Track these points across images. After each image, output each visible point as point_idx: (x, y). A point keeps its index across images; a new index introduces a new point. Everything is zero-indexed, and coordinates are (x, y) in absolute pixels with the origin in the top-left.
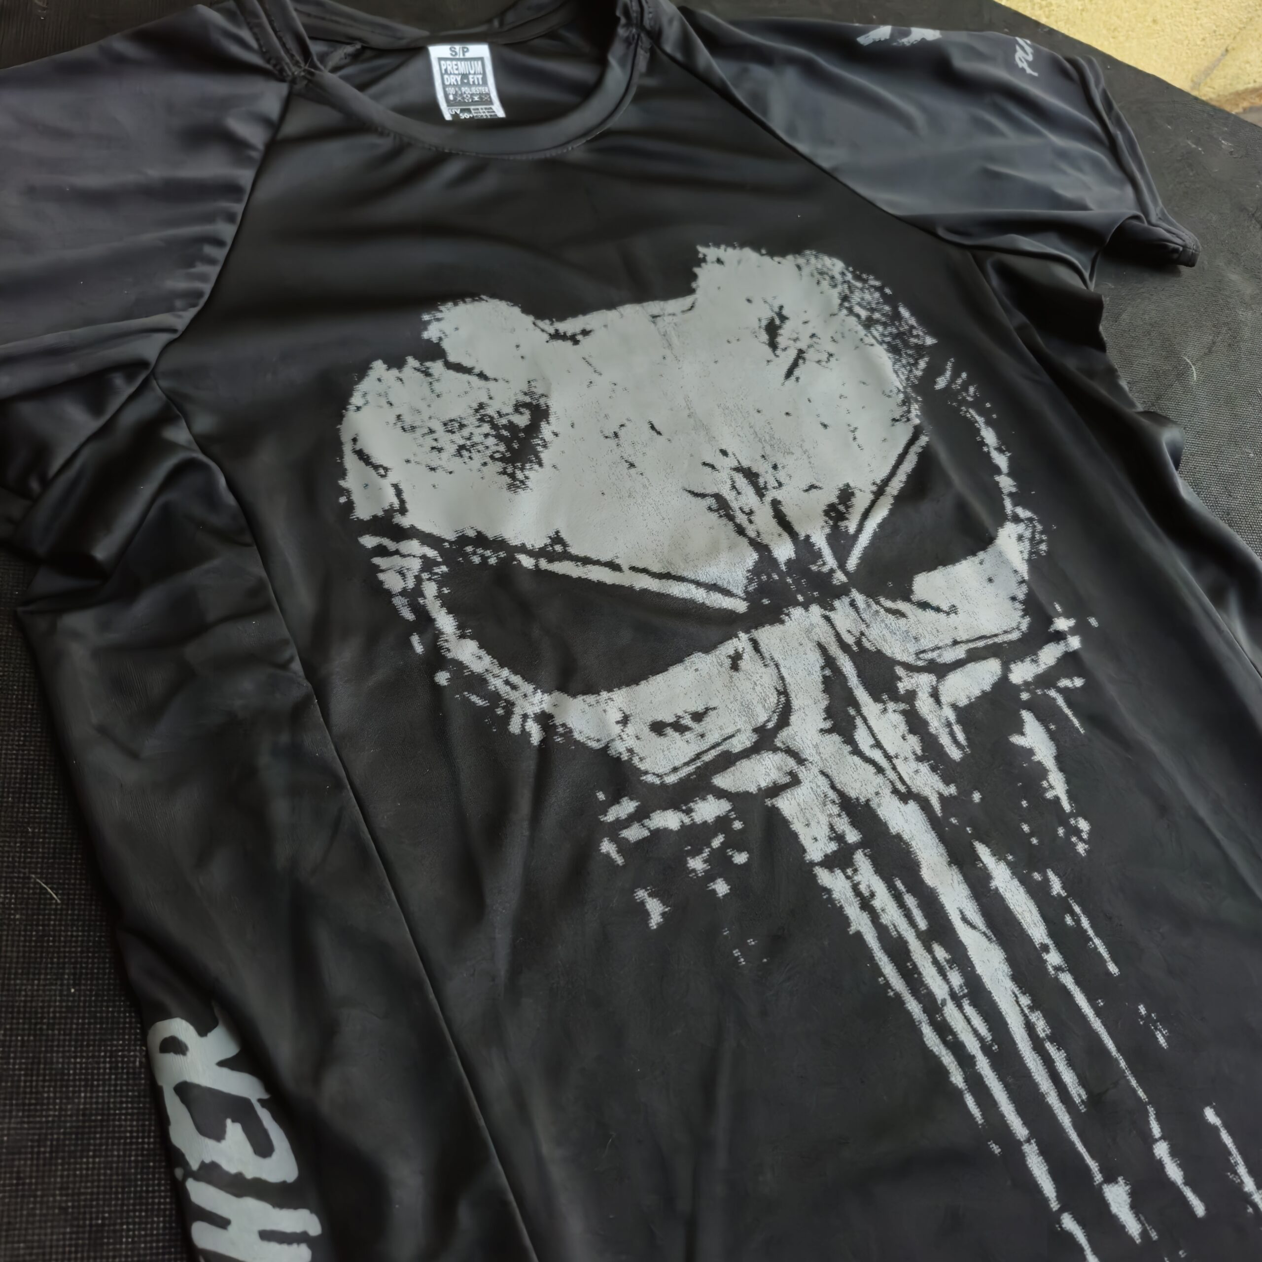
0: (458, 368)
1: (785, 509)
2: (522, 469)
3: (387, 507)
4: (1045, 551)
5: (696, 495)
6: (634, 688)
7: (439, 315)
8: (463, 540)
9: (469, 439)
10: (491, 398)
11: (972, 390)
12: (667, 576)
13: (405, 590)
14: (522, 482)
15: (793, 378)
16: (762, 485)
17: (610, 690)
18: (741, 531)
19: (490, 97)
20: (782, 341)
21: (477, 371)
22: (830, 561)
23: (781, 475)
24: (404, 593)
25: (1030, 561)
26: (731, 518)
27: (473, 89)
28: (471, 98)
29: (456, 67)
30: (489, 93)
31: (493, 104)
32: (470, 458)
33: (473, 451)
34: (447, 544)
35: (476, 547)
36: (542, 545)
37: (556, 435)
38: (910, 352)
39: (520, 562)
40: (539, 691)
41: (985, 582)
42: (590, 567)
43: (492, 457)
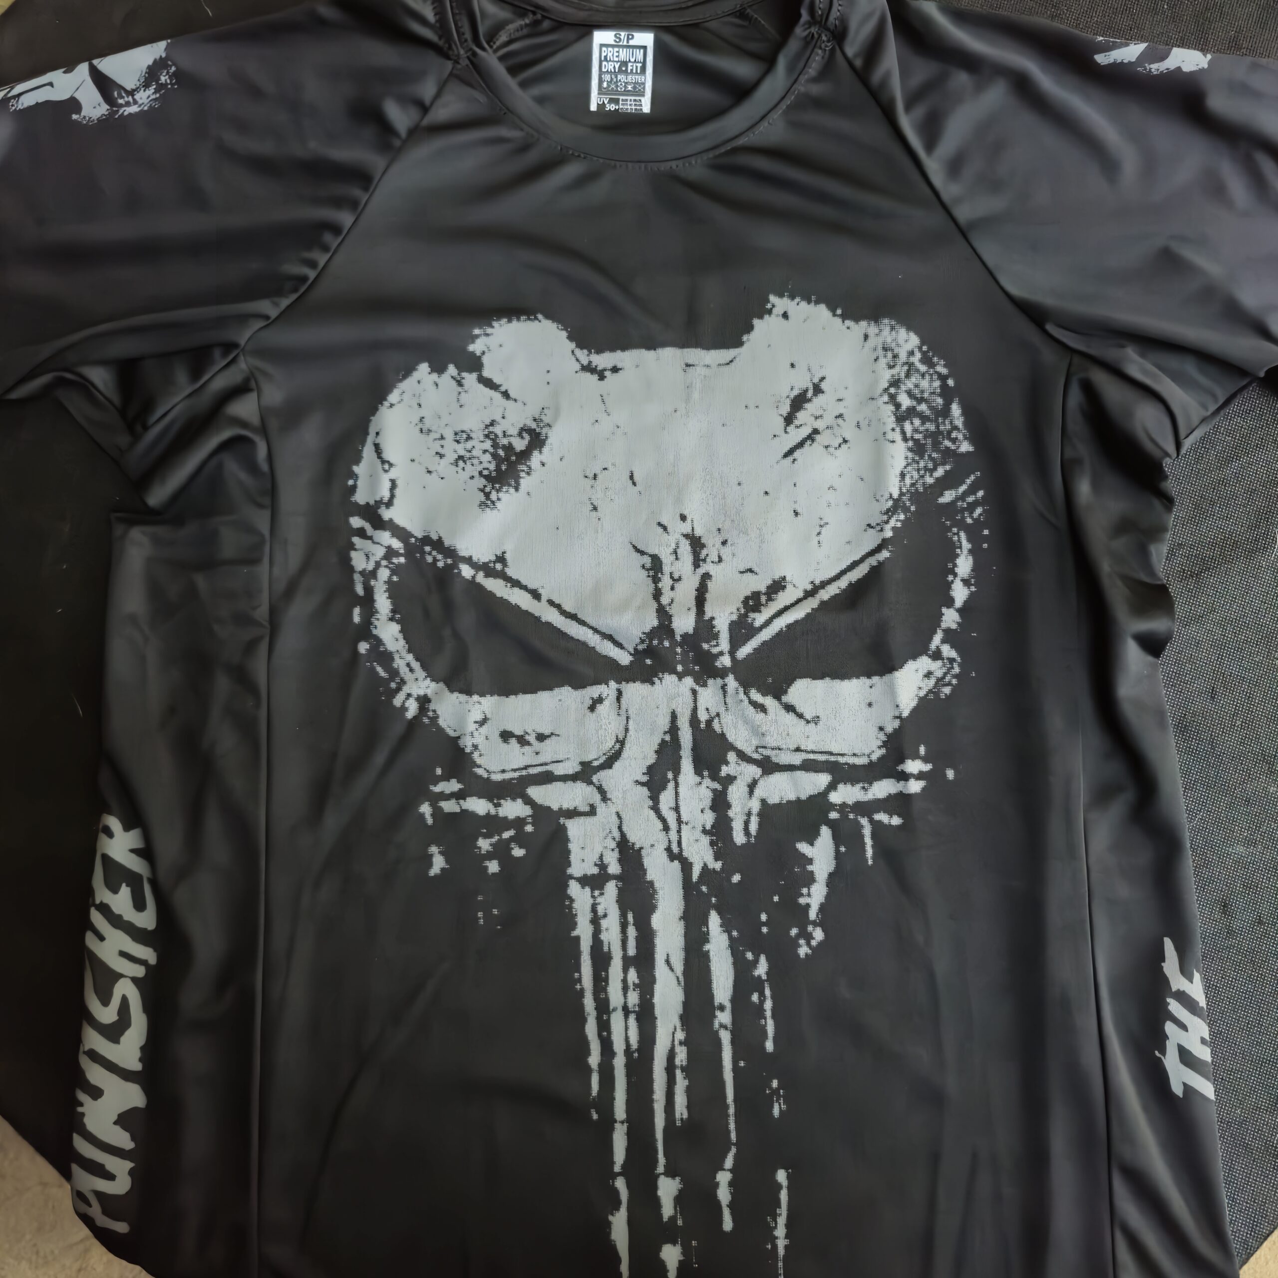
0: (489, 384)
1: (710, 585)
2: (498, 491)
3: (378, 499)
4: (946, 694)
5: (638, 550)
6: (503, 698)
7: (489, 330)
8: (426, 540)
9: (470, 451)
10: (503, 418)
11: (979, 511)
12: (573, 617)
13: (364, 570)
14: (493, 503)
15: (790, 459)
16: (702, 556)
17: (482, 695)
18: (657, 594)
19: (644, 88)
20: (801, 416)
21: (503, 389)
22: (724, 644)
23: (726, 552)
24: (363, 573)
25: (922, 701)
26: (656, 580)
27: (630, 77)
28: (625, 87)
29: (617, 54)
30: (644, 84)
31: (643, 96)
32: (463, 469)
33: (468, 463)
34: (413, 540)
35: (433, 549)
36: (487, 560)
37: (543, 465)
38: (935, 455)
39: (460, 573)
40: (429, 679)
41: (864, 705)
42: (516, 590)
43: (480, 473)
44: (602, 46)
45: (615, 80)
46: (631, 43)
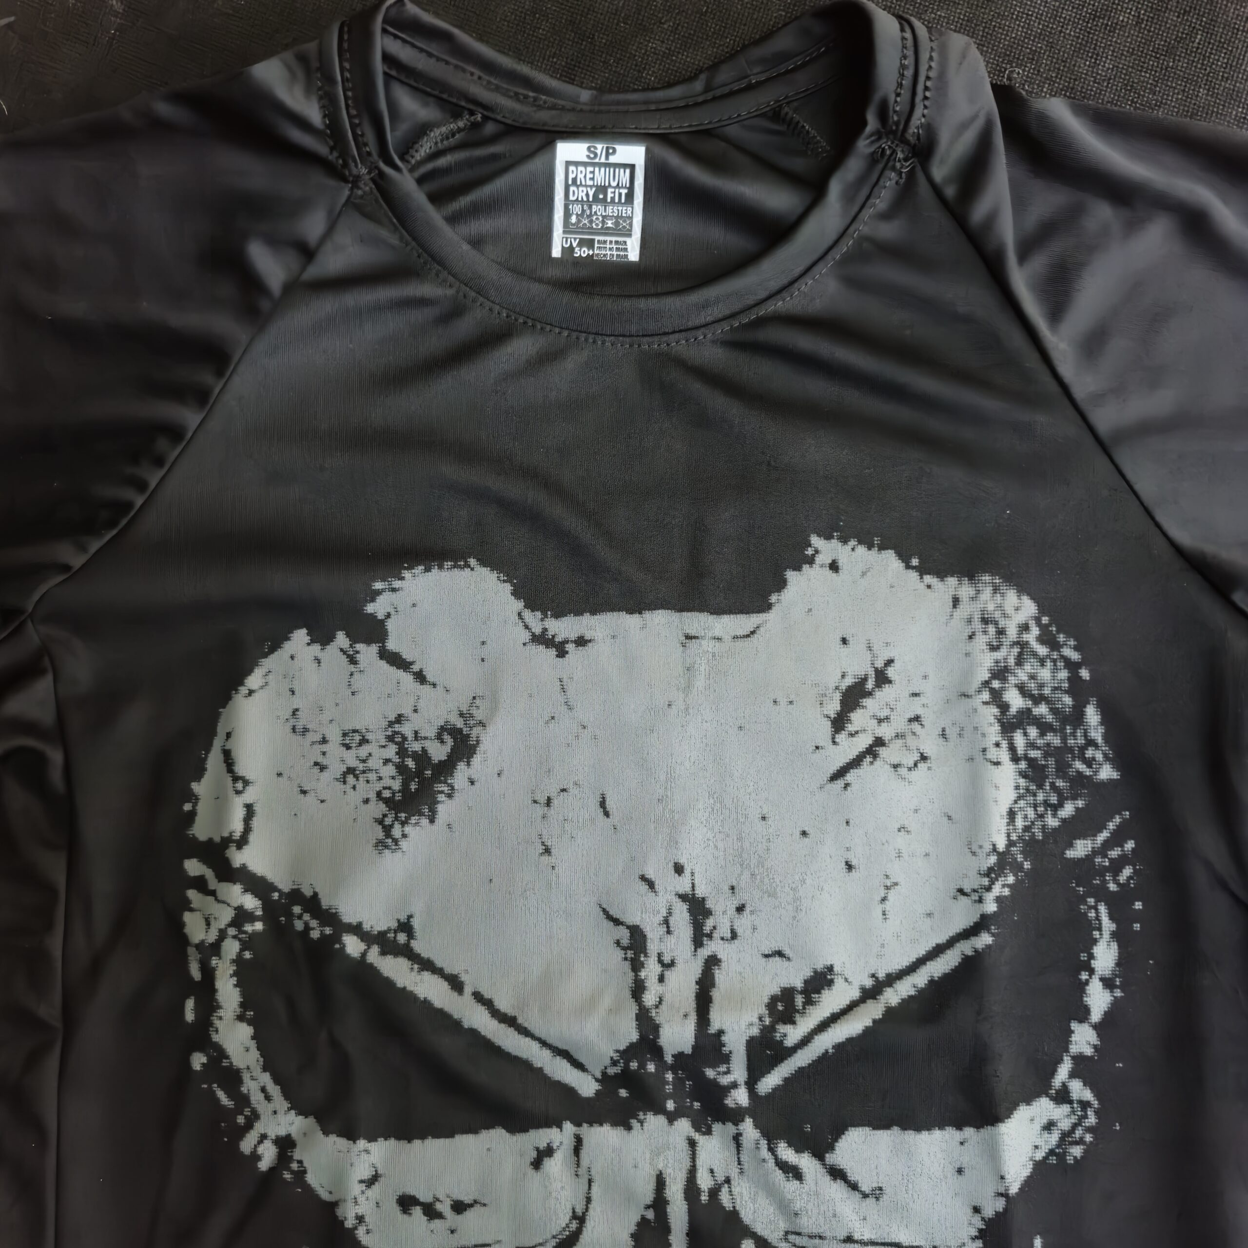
0: (396, 660)
1: (720, 976)
2: (403, 823)
3: (226, 834)
4: (1075, 1158)
5: (609, 917)
6: (403, 1144)
7: (397, 584)
8: (295, 896)
9: (364, 761)
10: (416, 711)
11: (1127, 871)
12: (509, 1021)
13: (203, 942)
14: (396, 841)
15: (840, 783)
16: (707, 929)
17: (372, 1139)
18: (638, 990)
19: (631, 225)
20: (858, 719)
21: (416, 668)
22: (738, 1072)
23: (743, 924)
24: (200, 946)
25: (1040, 1167)
26: (636, 966)
27: (610, 209)
28: (603, 222)
29: (591, 176)
30: (631, 218)
31: (630, 235)
32: (354, 788)
33: (361, 779)
34: (276, 896)
35: (305, 911)
36: (384, 928)
37: (472, 783)
38: (1060, 783)
39: (344, 946)
40: (293, 1112)
41: (951, 1171)
42: (426, 975)
43: (379, 794)
44: (568, 164)
45: (588, 212)
46: (613, 159)
